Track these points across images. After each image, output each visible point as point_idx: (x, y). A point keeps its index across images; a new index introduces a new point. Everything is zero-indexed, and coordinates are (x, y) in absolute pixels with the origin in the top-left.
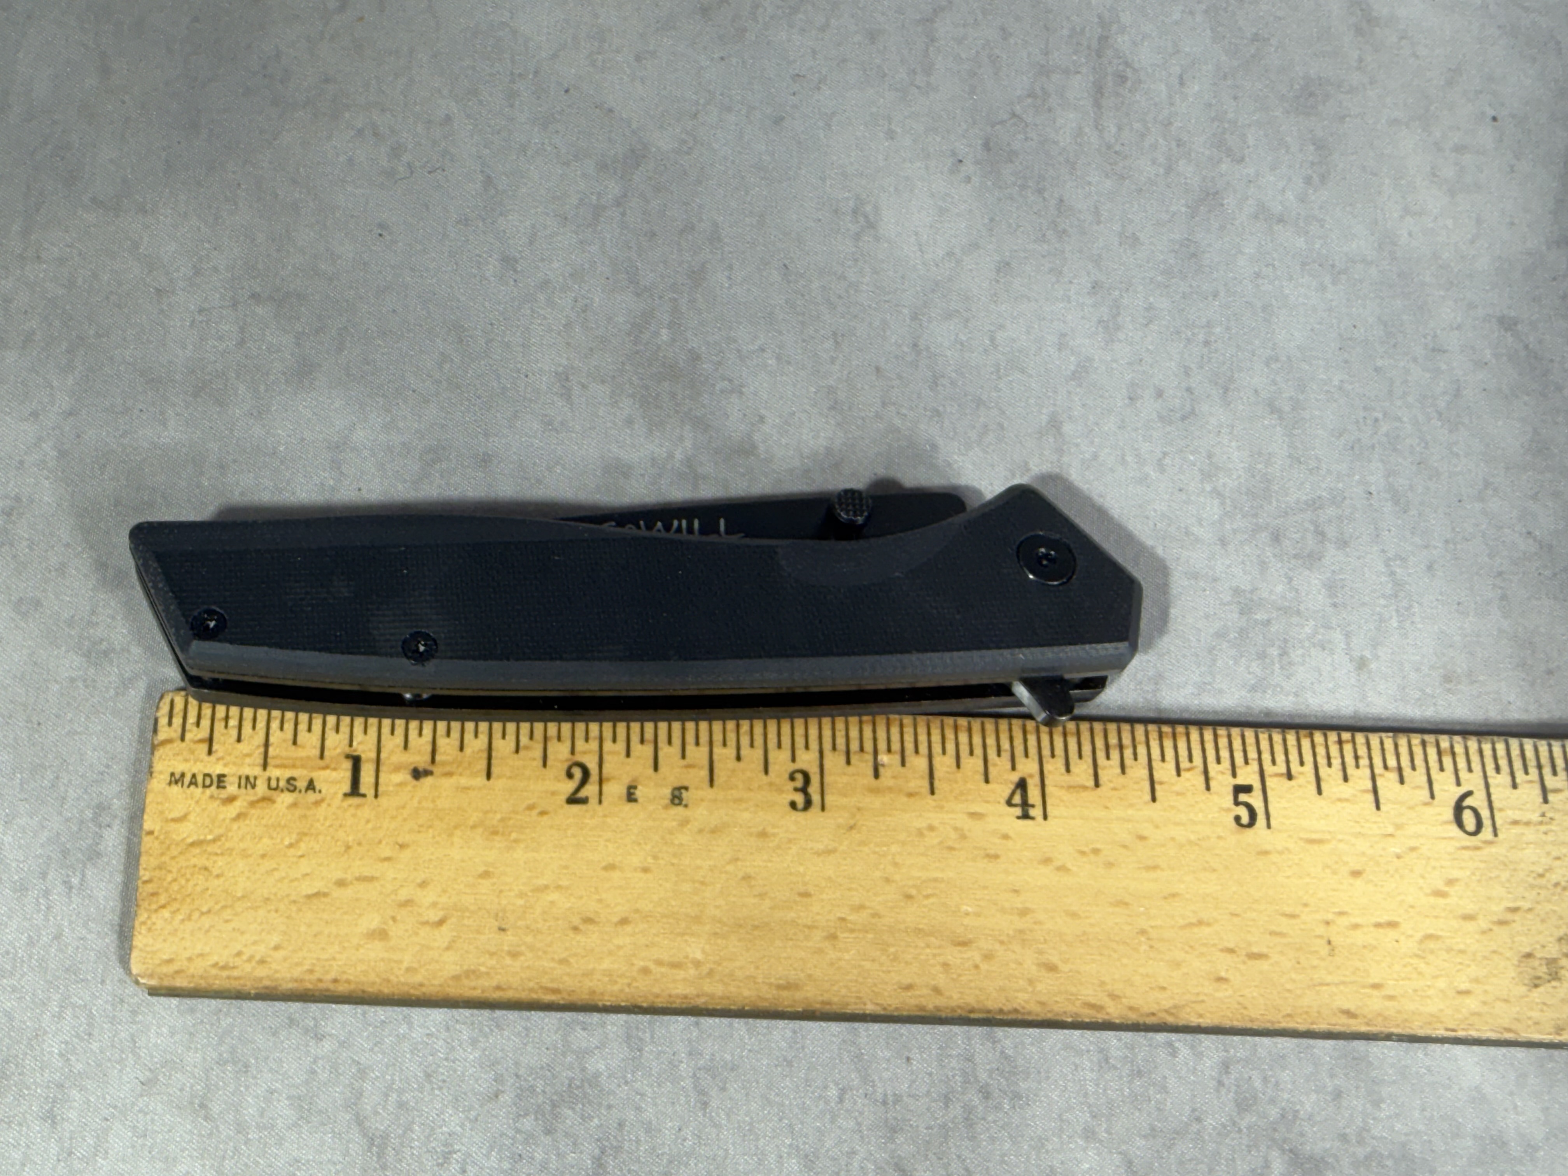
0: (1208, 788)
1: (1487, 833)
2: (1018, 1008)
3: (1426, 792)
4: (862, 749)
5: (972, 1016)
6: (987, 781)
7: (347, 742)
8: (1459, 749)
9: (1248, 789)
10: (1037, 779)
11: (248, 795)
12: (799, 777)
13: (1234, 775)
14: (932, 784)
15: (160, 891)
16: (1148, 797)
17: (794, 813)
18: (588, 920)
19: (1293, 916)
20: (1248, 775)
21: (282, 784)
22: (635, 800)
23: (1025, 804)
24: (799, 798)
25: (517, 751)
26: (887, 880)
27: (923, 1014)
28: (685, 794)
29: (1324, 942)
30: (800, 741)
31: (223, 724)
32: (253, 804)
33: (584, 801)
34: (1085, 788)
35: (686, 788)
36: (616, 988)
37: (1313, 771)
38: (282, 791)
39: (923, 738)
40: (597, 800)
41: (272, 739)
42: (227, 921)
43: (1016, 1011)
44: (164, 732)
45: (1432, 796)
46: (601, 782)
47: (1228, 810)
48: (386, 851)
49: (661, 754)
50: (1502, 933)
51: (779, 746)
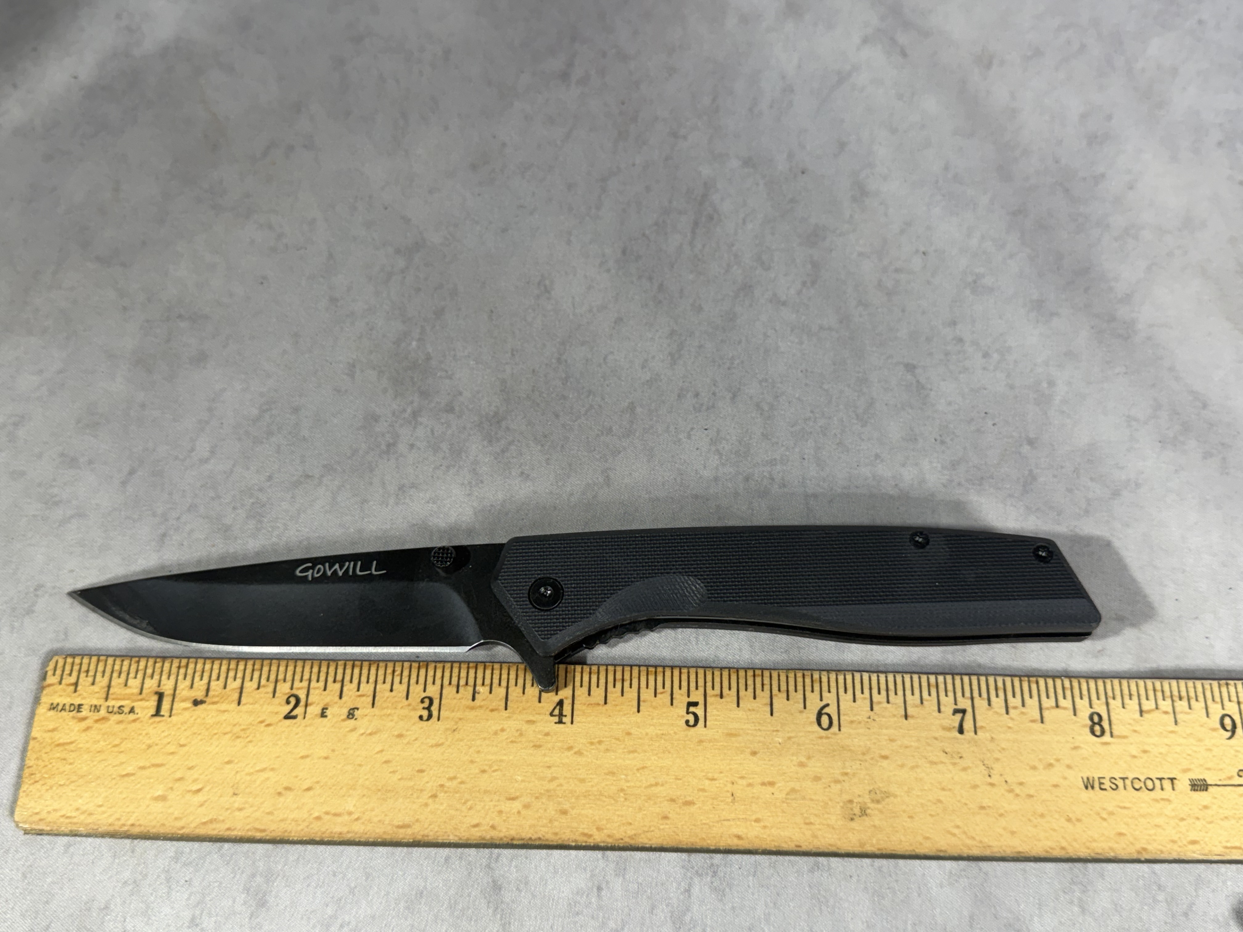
0: (672, 704)
1: (835, 728)
2: (541, 836)
3: (802, 706)
4: (467, 684)
5: (515, 842)
6: (540, 702)
7: (157, 684)
8: (825, 679)
9: (695, 704)
10: (570, 701)
11: (96, 716)
12: (427, 701)
13: (689, 696)
14: (506, 704)
15: (37, 772)
16: (636, 710)
17: (422, 722)
18: (288, 789)
19: (713, 779)
20: (697, 696)
21: (116, 709)
22: (326, 716)
23: (561, 715)
24: (425, 713)
25: (258, 688)
26: (472, 762)
27: (484, 842)
28: (356, 712)
29: (729, 795)
30: (430, 680)
31: (85, 674)
32: (97, 721)
33: (295, 717)
34: (598, 704)
35: (358, 709)
36: (300, 828)
37: (736, 693)
38: (115, 713)
39: (504, 676)
40: (303, 716)
41: (113, 683)
42: (72, 790)
43: (540, 839)
44: (51, 680)
45: (805, 708)
46: (306, 706)
47: (683, 716)
48: (171, 748)
49: (345, 689)
50: (836, 788)
51: (417, 682)
